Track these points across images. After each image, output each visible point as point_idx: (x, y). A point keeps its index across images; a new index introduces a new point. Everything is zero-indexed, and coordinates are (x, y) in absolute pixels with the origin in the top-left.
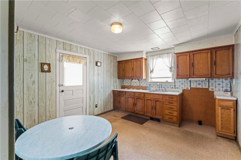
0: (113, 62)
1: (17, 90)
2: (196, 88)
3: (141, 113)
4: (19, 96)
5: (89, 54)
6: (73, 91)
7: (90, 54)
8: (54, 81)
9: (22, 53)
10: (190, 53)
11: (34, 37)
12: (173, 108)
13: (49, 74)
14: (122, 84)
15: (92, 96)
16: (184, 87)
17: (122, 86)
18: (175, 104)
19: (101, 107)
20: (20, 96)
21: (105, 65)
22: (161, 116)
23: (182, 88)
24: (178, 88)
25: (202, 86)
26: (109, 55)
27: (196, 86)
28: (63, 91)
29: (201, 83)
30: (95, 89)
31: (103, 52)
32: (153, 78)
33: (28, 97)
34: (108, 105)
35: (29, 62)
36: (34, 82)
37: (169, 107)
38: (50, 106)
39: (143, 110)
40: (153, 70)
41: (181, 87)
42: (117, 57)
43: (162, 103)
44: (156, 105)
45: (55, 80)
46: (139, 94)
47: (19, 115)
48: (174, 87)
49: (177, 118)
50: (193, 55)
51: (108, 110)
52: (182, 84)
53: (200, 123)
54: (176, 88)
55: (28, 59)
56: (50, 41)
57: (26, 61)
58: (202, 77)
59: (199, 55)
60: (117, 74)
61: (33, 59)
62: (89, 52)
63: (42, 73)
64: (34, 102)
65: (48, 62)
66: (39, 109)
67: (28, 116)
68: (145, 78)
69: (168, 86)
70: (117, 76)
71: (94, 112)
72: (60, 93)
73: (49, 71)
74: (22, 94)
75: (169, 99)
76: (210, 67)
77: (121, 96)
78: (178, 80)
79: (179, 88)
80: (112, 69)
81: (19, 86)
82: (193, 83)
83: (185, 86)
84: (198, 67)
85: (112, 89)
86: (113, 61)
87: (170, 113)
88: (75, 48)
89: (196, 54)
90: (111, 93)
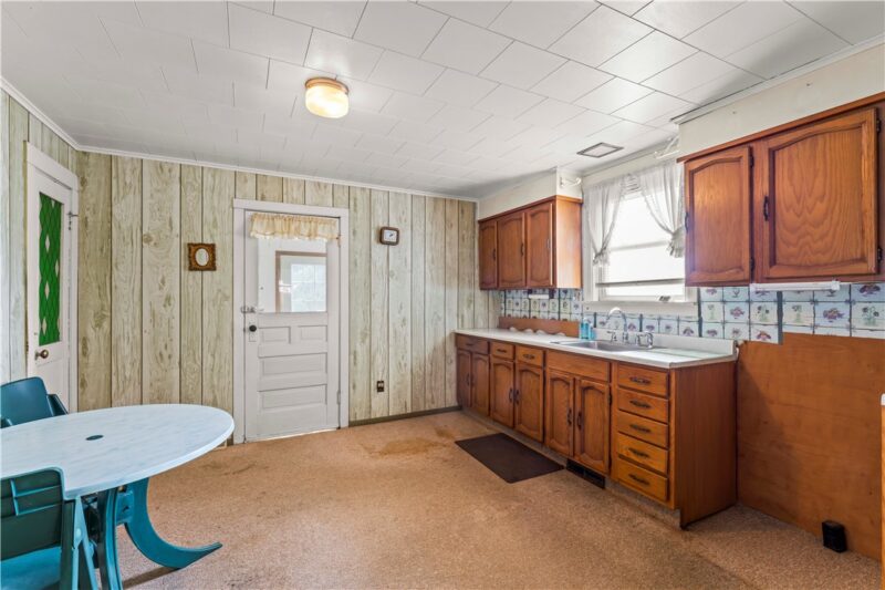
0: (455, 229)
1: (126, 319)
2: (814, 337)
3: (533, 434)
4: (131, 335)
5: (351, 203)
6: (289, 328)
7: (355, 205)
8: (226, 298)
9: (138, 219)
10: (753, 145)
11: (170, 171)
12: (648, 431)
13: (212, 276)
14: (503, 312)
15: (361, 349)
16: (744, 330)
17: (500, 318)
18: (658, 412)
19: (399, 392)
20: (134, 337)
21: (418, 240)
22: (602, 459)
23: (736, 332)
24: (713, 333)
25: (850, 328)
26: (436, 199)
27: (814, 326)
28: (253, 329)
29: (843, 309)
30: (376, 327)
31: (409, 192)
32: (609, 285)
33: (154, 341)
34: (431, 388)
35: (155, 244)
36: (168, 299)
37: (634, 423)
38: (216, 371)
39: (538, 423)
40: (604, 248)
41: (729, 328)
42: (474, 204)
43: (606, 401)
44: (583, 408)
45: (228, 293)
46: (529, 352)
47: (131, 388)
48: (695, 327)
49: (668, 482)
50: (772, 153)
51: (434, 407)
52: (737, 313)
53: (836, 538)
54: (704, 334)
55: (153, 236)
56: (214, 176)
57: (149, 240)
58: (821, 272)
59: (802, 150)
60: (477, 272)
61: (168, 234)
62: (352, 195)
63: (191, 273)
64: (170, 357)
65: (208, 241)
66: (183, 377)
67: (153, 395)
68: (578, 286)
69: (669, 323)
70: (477, 279)
71: (370, 407)
72: (247, 335)
73: (212, 266)
74: (137, 331)
75: (632, 385)
76: (871, 213)
77: (477, 356)
78: (714, 292)
79: (720, 334)
80: (451, 256)
81: (131, 310)
82: (797, 308)
83: (750, 324)
84: (799, 216)
85: (453, 326)
86: (455, 221)
87: (635, 452)
88: (295, 189)
89: (786, 149)
90: (445, 343)
